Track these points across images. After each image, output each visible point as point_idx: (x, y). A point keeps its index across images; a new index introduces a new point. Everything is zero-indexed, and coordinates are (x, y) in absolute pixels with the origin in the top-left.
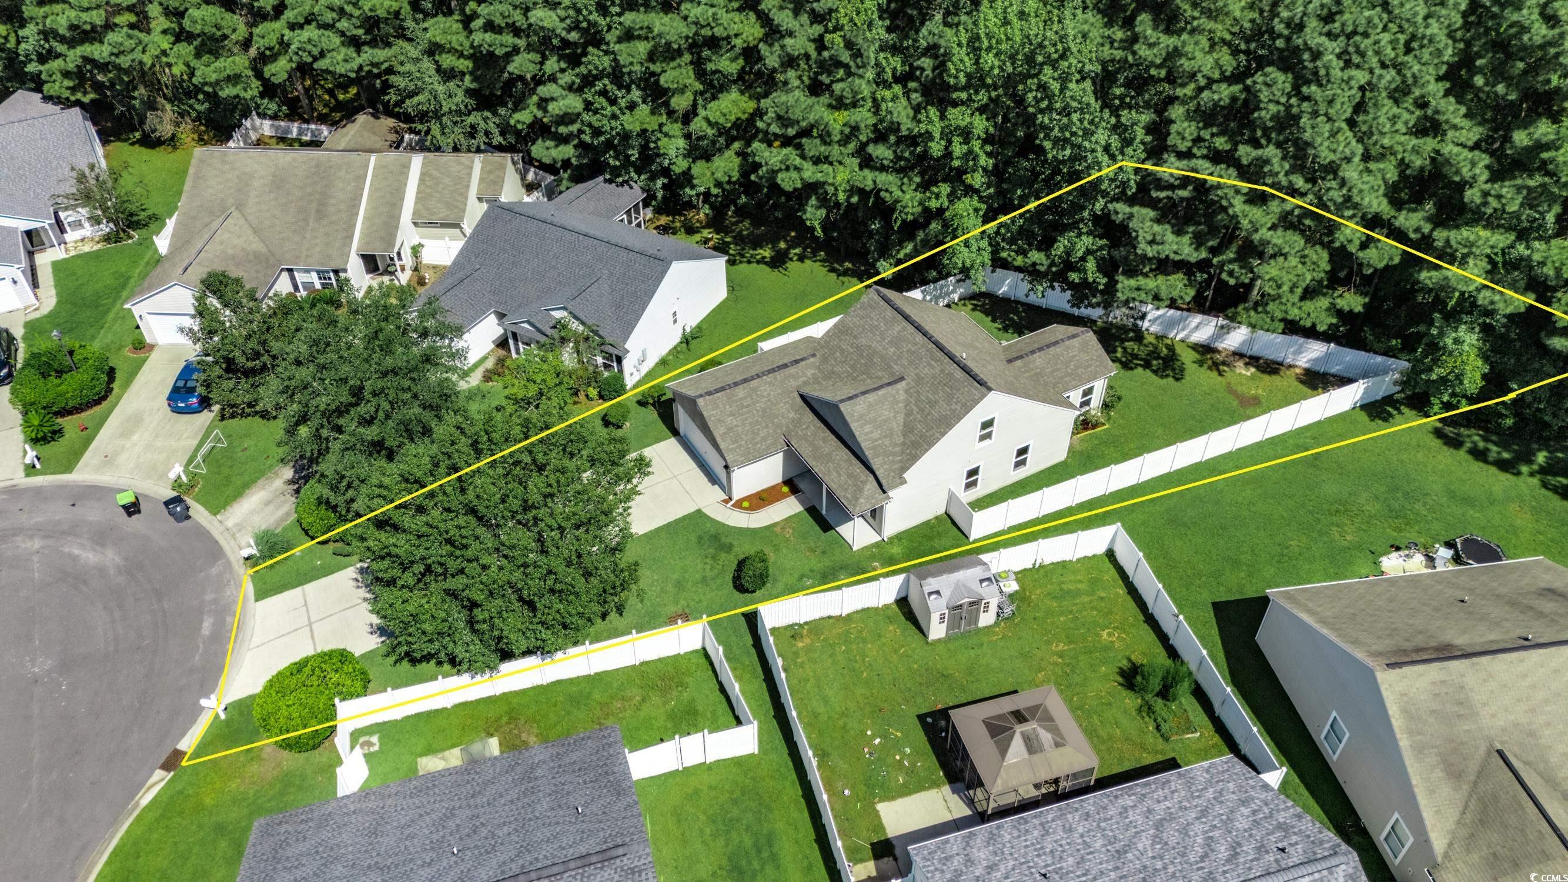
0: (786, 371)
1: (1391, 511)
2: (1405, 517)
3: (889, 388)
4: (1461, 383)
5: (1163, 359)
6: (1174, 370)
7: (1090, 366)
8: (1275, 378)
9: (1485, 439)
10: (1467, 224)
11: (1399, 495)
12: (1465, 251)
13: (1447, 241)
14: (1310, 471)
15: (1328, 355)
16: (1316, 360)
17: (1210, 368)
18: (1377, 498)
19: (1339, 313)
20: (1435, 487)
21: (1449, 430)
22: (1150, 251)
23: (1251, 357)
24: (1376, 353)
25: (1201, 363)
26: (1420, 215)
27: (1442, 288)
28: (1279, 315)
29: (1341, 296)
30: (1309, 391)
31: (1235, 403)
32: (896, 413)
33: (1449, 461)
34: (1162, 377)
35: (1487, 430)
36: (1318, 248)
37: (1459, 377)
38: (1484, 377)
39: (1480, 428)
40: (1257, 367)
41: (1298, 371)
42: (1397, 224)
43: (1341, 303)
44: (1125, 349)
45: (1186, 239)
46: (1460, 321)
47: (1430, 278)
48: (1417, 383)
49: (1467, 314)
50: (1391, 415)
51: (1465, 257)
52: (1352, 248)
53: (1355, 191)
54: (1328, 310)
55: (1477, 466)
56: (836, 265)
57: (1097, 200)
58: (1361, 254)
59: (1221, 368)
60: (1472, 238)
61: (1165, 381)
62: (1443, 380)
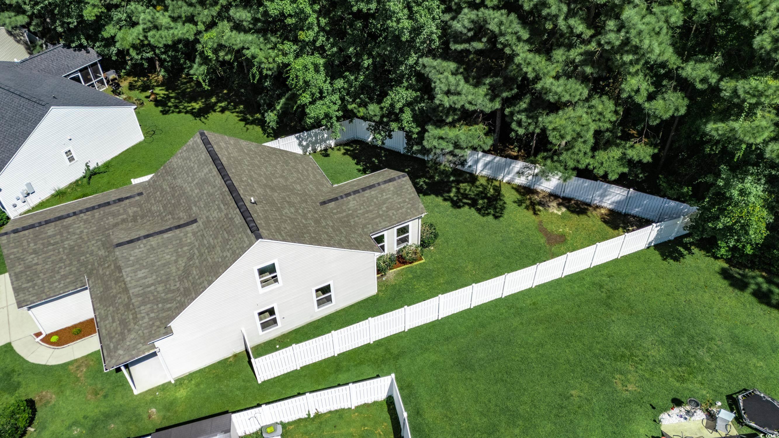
0: (107, 209)
1: (676, 357)
2: (688, 365)
3: (177, 231)
4: (747, 233)
5: (488, 198)
6: (495, 208)
7: (402, 208)
8: (583, 217)
9: (769, 281)
10: (755, 74)
11: (685, 339)
12: (753, 101)
13: (735, 91)
14: (603, 309)
15: (628, 199)
16: (618, 203)
17: (527, 208)
18: (663, 342)
19: (630, 163)
20: (719, 330)
21: (735, 271)
22: (447, 102)
23: (564, 198)
24: (669, 198)
25: (519, 203)
26: (707, 66)
27: (729, 140)
28: (571, 164)
29: (632, 147)
30: (610, 231)
31: (543, 241)
32: (179, 256)
33: (734, 303)
34: (484, 215)
35: (769, 272)
36: (604, 98)
37: (745, 228)
38: (769, 227)
39: (763, 270)
40: (568, 208)
41: (603, 211)
42: (684, 74)
43: (631, 154)
44: (458, 189)
45: (482, 90)
46: (746, 173)
47: (717, 130)
48: (704, 230)
49: (753, 165)
50: (682, 255)
51: (753, 107)
52: (640, 99)
53: (633, 32)
54: (621, 159)
55: (760, 309)
56: (248, 116)
57: (410, 55)
58: (647, 105)
59: (537, 207)
60: (761, 87)
61: (485, 219)
62: (729, 229)
